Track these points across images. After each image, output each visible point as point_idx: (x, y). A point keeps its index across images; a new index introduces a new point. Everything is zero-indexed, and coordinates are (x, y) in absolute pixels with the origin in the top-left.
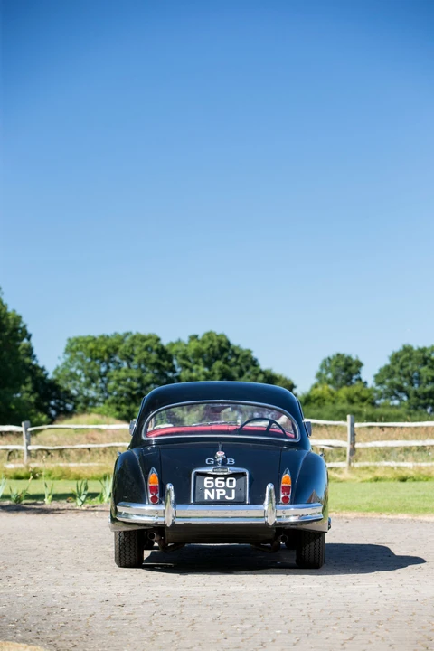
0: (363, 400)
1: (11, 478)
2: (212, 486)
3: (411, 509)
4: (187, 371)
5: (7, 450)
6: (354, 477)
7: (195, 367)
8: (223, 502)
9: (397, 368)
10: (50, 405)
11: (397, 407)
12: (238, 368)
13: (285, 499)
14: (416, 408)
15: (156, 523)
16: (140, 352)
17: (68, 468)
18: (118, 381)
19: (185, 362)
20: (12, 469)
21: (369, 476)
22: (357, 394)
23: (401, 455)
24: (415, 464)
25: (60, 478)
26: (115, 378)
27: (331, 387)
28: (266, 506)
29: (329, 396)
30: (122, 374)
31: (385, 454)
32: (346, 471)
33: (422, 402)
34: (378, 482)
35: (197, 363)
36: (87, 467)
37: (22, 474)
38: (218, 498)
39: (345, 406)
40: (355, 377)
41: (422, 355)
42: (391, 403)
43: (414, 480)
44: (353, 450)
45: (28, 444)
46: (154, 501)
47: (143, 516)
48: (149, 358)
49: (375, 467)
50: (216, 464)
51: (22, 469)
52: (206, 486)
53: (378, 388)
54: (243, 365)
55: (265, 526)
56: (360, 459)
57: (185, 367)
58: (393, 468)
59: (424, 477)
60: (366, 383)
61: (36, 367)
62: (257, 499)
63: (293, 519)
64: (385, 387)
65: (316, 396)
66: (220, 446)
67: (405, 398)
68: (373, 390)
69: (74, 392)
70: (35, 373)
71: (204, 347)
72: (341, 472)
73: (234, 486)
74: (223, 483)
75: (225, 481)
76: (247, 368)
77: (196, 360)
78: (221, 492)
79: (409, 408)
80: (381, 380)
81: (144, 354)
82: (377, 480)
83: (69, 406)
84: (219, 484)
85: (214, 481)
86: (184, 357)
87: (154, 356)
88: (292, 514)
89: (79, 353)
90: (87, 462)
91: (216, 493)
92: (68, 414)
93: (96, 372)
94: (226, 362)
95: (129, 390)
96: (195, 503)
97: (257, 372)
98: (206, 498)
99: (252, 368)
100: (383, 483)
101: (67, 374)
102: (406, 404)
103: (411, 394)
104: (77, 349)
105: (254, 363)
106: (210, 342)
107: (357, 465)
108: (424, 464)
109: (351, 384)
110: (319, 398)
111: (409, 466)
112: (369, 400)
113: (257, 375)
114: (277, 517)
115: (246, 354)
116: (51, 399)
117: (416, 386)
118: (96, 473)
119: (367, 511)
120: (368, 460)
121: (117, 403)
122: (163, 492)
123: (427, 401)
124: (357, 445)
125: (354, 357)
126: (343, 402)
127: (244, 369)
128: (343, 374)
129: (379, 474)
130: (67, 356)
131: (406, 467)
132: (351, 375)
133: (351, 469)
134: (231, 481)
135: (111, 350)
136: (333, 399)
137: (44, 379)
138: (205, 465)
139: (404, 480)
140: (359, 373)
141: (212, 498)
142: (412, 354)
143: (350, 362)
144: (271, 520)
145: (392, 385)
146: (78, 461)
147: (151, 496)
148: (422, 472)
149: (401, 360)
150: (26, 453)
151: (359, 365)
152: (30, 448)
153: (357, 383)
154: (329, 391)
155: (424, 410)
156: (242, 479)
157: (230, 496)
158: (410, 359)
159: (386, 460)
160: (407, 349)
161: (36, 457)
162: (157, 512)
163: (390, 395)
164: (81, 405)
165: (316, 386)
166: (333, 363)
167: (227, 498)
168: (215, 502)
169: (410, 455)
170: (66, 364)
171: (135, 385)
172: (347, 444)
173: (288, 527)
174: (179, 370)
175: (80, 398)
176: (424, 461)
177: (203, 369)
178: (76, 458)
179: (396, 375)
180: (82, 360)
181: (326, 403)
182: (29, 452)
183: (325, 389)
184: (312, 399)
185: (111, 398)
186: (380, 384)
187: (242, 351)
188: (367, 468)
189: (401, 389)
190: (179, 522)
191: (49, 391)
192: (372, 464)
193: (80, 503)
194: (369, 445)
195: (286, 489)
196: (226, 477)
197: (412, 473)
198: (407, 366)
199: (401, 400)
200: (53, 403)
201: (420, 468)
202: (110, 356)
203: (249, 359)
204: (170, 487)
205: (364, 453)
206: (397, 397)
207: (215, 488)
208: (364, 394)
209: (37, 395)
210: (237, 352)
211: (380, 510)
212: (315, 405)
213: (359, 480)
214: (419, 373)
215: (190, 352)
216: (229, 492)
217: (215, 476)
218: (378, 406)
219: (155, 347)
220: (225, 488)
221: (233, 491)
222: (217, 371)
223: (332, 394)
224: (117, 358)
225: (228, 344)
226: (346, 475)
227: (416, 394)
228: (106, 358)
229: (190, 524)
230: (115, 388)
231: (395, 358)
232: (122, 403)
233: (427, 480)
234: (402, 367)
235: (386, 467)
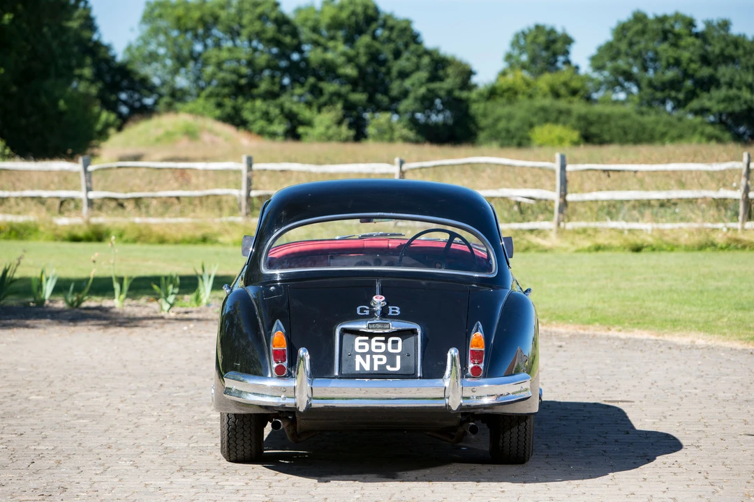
0: (574, 92)
1: (64, 240)
2: (367, 350)
3: (653, 322)
4: (319, 50)
5: (58, 198)
6: (566, 244)
7: (331, 44)
8: (382, 375)
9: (623, 46)
10: (119, 100)
11: (623, 103)
12: (392, 46)
13: (476, 371)
14: (650, 104)
15: (283, 406)
16: (251, 22)
17: (147, 226)
18: (219, 65)
19: (315, 37)
20: (65, 226)
21: (587, 244)
22: (565, 84)
23: (635, 213)
24: (655, 226)
25: (135, 241)
26: (214, 60)
27: (525, 74)
28: (447, 382)
29: (524, 87)
30: (224, 55)
31: (611, 209)
32: (553, 235)
33: (659, 95)
34: (600, 253)
35: (333, 38)
36: (175, 225)
37: (81, 233)
38: (376, 368)
39: (548, 102)
40: (561, 59)
41: (660, 26)
42: (614, 97)
43: (654, 250)
44: (564, 204)
45: (89, 189)
46: (280, 373)
47: (262, 395)
48: (263, 31)
49: (596, 230)
50: (372, 315)
51: (80, 226)
52: (357, 350)
53: (596, 75)
54: (400, 43)
55: (445, 411)
56: (574, 218)
57: (316, 44)
58: (621, 232)
59: (667, 244)
60: (577, 68)
61: (98, 45)
62: (433, 370)
63: (486, 401)
64: (606, 73)
65: (505, 87)
66: (378, 285)
67: (635, 89)
68: (588, 78)
69: (156, 81)
70: (96, 52)
71: (344, 15)
72: (545, 237)
73: (399, 350)
74: (383, 345)
75: (386, 342)
76: (407, 45)
77: (332, 33)
78: (380, 360)
79: (641, 104)
80: (600, 64)
81: (257, 26)
82: (598, 248)
83: (149, 101)
84: (377, 347)
85: (369, 342)
86: (315, 29)
87: (270, 27)
88: (486, 393)
89: (162, 23)
90: (176, 217)
91: (372, 360)
92: (145, 112)
93: (186, 52)
94: (374, 37)
95: (234, 77)
96: (342, 377)
97: (420, 52)
98: (358, 368)
99: (413, 47)
100: (606, 254)
101: (146, 52)
102: (636, 99)
103: (644, 84)
104: (160, 16)
105: (415, 38)
106: (351, 8)
107: (569, 226)
108: (668, 226)
109: (557, 69)
110: (509, 89)
111: (646, 228)
112: (582, 93)
113: (420, 56)
114: (464, 398)
115: (404, 25)
116: (122, 90)
117: (651, 72)
119: (589, 323)
120: (586, 219)
121: (217, 95)
122: (293, 360)
123: (667, 92)
124: (569, 197)
125: (559, 30)
126: (545, 96)
127: (402, 47)
128: (544, 54)
129: (601, 240)
130: (146, 28)
131: (641, 230)
132: (555, 55)
133: (561, 232)
134: (395, 342)
135: (210, 20)
136: (529, 91)
137: (110, 61)
138: (356, 318)
139: (637, 249)
140: (566, 53)
141: (367, 368)
142: (646, 25)
143: (553, 36)
144: (455, 403)
145: (617, 71)
146: (162, 215)
147: (275, 365)
148: (666, 239)
149: (629, 34)
150: (85, 202)
151: (568, 41)
152: (92, 195)
153: (564, 68)
154: (523, 79)
155: (661, 108)
156: (412, 339)
157: (394, 365)
158: (643, 32)
159: (612, 219)
160: (639, 18)
161: (100, 208)
162: (284, 390)
163: (613, 85)
164: (166, 99)
165: (504, 74)
166: (529, 39)
167: (389, 368)
168: (371, 375)
169: (648, 212)
170: (142, 38)
171: (245, 70)
172: (554, 196)
173: (480, 411)
174: (306, 47)
175: (164, 90)
176: (667, 222)
177: (342, 47)
178: (160, 210)
179: (623, 56)
180: (166, 34)
181: (520, 97)
182: (91, 203)
183: (518, 78)
184: (499, 91)
185: (208, 90)
186: (599, 68)
187: (399, 22)
188: (585, 231)
189: (629, 76)
190: (316, 404)
191: (118, 78)
192: (593, 224)
193: (166, 307)
194: (588, 197)
195: (476, 355)
196: (387, 335)
197: (650, 240)
198: (638, 42)
199: (629, 93)
200: (123, 96)
201: (662, 232)
202: (208, 29)
203: (408, 33)
204: (303, 352)
205: (581, 209)
206: (623, 88)
207: (370, 353)
208: (575, 84)
209: (100, 85)
210: (390, 23)
211: (607, 321)
212: (502, 100)
213: (574, 248)
214: (656, 53)
215: (325, 20)
216: (391, 358)
217: (371, 335)
218: (596, 101)
219: (273, 15)
220: (386, 353)
221: (398, 358)
222: (362, 50)
223: (528, 85)
224: (217, 32)
225: (376, 10)
226: (552, 241)
227: (651, 84)
228: (200, 31)
229: (334, 407)
230: (213, 75)
231: (622, 31)
232: (225, 96)
233: (672, 250)
234: (631, 44)
235: (613, 229)
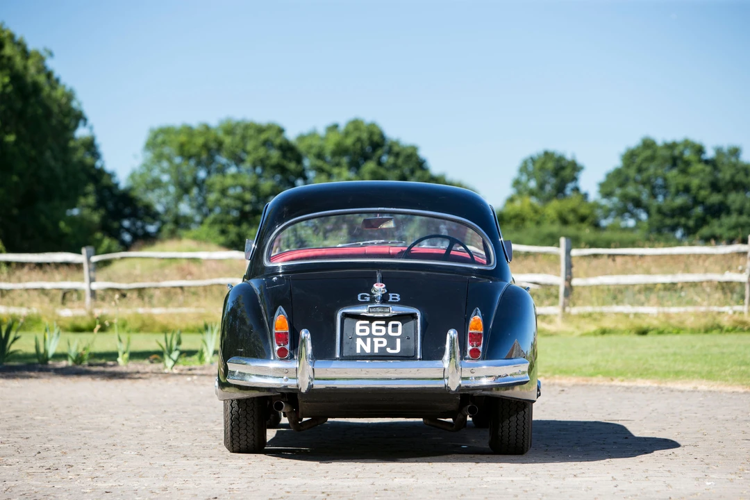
0: (583, 219)
1: (66, 330)
2: (367, 333)
3: (656, 373)
4: (324, 177)
5: (60, 289)
6: (571, 328)
7: (335, 171)
8: (383, 357)
9: (632, 172)
10: (121, 227)
11: (632, 230)
12: (397, 172)
13: (475, 353)
14: (659, 231)
15: (285, 388)
16: (256, 149)
17: (151, 316)
18: (223, 192)
19: (319, 163)
20: (68, 317)
21: (593, 327)
22: (574, 211)
23: (642, 297)
24: (661, 309)
25: (138, 330)
26: (218, 187)
27: (534, 201)
28: (446, 362)
29: (532, 214)
30: (228, 181)
31: (616, 294)
32: (558, 320)
33: (668, 221)
34: (606, 338)
35: (338, 165)
36: (179, 314)
37: (83, 324)
38: (376, 351)
39: (555, 228)
40: (570, 186)
41: (669, 153)
42: (623, 224)
43: (659, 333)
44: (569, 290)
46: (282, 355)
47: (265, 376)
48: (268, 157)
49: (602, 314)
50: (373, 300)
51: (83, 318)
52: (358, 333)
53: (604, 202)
54: (406, 170)
55: (446, 391)
56: (580, 302)
57: (320, 170)
58: (627, 315)
59: (674, 328)
60: (586, 195)
61: (101, 172)
62: (432, 351)
63: (485, 382)
64: (615, 199)
65: (512, 213)
66: (378, 276)
67: (644, 216)
68: (596, 205)
69: (159, 208)
70: (99, 178)
71: (349, 142)
72: (550, 322)
73: (400, 333)
74: (383, 329)
75: (386, 325)
76: (412, 172)
77: (337, 159)
78: (380, 342)
79: (649, 232)
80: (609, 189)
81: (262, 152)
82: (603, 332)
83: (152, 228)
84: (378, 331)
85: (370, 326)
86: (320, 156)
87: (275, 155)
88: (484, 374)
89: (166, 150)
90: (180, 306)
91: (372, 343)
92: (147, 239)
93: (189, 179)
94: (380, 164)
95: (238, 204)
96: (343, 358)
97: (426, 177)
98: (358, 351)
99: (419, 173)
100: (613, 337)
101: (149, 180)
102: (646, 226)
103: (653, 210)
104: (163, 143)
105: (421, 165)
106: (356, 134)
107: (574, 311)
108: (674, 310)
109: (565, 195)
110: (516, 216)
111: (651, 312)
112: (590, 220)
114: (463, 378)
115: (409, 151)
116: (125, 217)
117: (660, 198)
118: (192, 323)
119: (592, 375)
120: (591, 303)
121: (222, 222)
122: (295, 341)
123: (676, 220)
124: (575, 282)
125: (568, 157)
126: (553, 222)
127: (407, 174)
128: (552, 180)
129: (607, 324)
130: (149, 155)
131: (647, 314)
132: (564, 181)
133: (566, 317)
134: (395, 326)
135: (213, 146)
136: (537, 218)
137: (113, 188)
138: (356, 303)
139: (643, 332)
140: (575, 179)
141: (368, 350)
142: (655, 151)
143: (563, 163)
144: (454, 383)
145: (625, 198)
146: (165, 305)
147: (277, 348)
148: (671, 322)
149: (638, 160)
150: (88, 293)
151: (575, 168)
152: (95, 286)
153: (574, 195)
154: (531, 205)
155: (671, 234)
156: (412, 323)
157: (394, 348)
158: (652, 159)
159: (617, 304)
160: (648, 144)
161: (103, 299)
162: (287, 371)
163: (622, 212)
164: (170, 226)
165: (511, 200)
166: (538, 165)
167: (389, 350)
168: (372, 357)
169: (653, 297)
170: (145, 165)
171: (248, 196)
172: (560, 281)
173: (479, 392)
174: (311, 174)
175: (168, 217)
176: (673, 305)
178: (164, 299)
179: (631, 182)
180: (170, 160)
181: (528, 224)
182: (93, 293)
183: (525, 204)
185: (212, 217)
186: (607, 195)
187: (404, 148)
188: (590, 315)
189: (638, 203)
190: (318, 385)
191: (121, 205)
192: (598, 309)
193: (169, 363)
194: (593, 281)
195: (475, 337)
196: (387, 319)
197: (655, 323)
198: (646, 169)
199: (638, 220)
200: (126, 223)
201: (668, 316)
202: (211, 155)
203: (414, 159)
204: (305, 334)
205: (586, 293)
206: (633, 216)
207: (371, 336)
208: (584, 211)
209: (102, 212)
210: (396, 149)
211: (609, 374)
213: (578, 333)
214: (665, 179)
215: (329, 147)
216: (391, 341)
217: (372, 319)
218: (604, 229)
219: (277, 141)
220: (386, 336)
221: (398, 341)
222: (367, 177)
223: (536, 211)
224: (221, 158)
225: (382, 136)
226: (558, 325)
227: (660, 211)
228: (204, 156)
229: (335, 389)
230: (217, 202)
231: (630, 157)
232: (229, 223)
233: (678, 333)
234: (640, 170)
235: (616, 314)
